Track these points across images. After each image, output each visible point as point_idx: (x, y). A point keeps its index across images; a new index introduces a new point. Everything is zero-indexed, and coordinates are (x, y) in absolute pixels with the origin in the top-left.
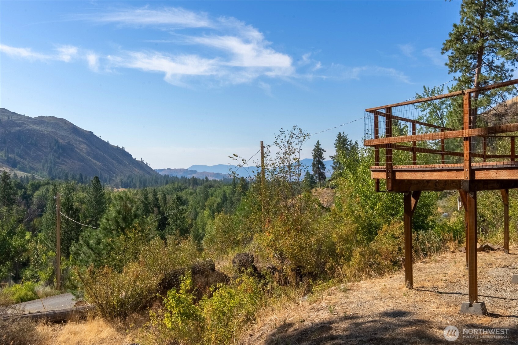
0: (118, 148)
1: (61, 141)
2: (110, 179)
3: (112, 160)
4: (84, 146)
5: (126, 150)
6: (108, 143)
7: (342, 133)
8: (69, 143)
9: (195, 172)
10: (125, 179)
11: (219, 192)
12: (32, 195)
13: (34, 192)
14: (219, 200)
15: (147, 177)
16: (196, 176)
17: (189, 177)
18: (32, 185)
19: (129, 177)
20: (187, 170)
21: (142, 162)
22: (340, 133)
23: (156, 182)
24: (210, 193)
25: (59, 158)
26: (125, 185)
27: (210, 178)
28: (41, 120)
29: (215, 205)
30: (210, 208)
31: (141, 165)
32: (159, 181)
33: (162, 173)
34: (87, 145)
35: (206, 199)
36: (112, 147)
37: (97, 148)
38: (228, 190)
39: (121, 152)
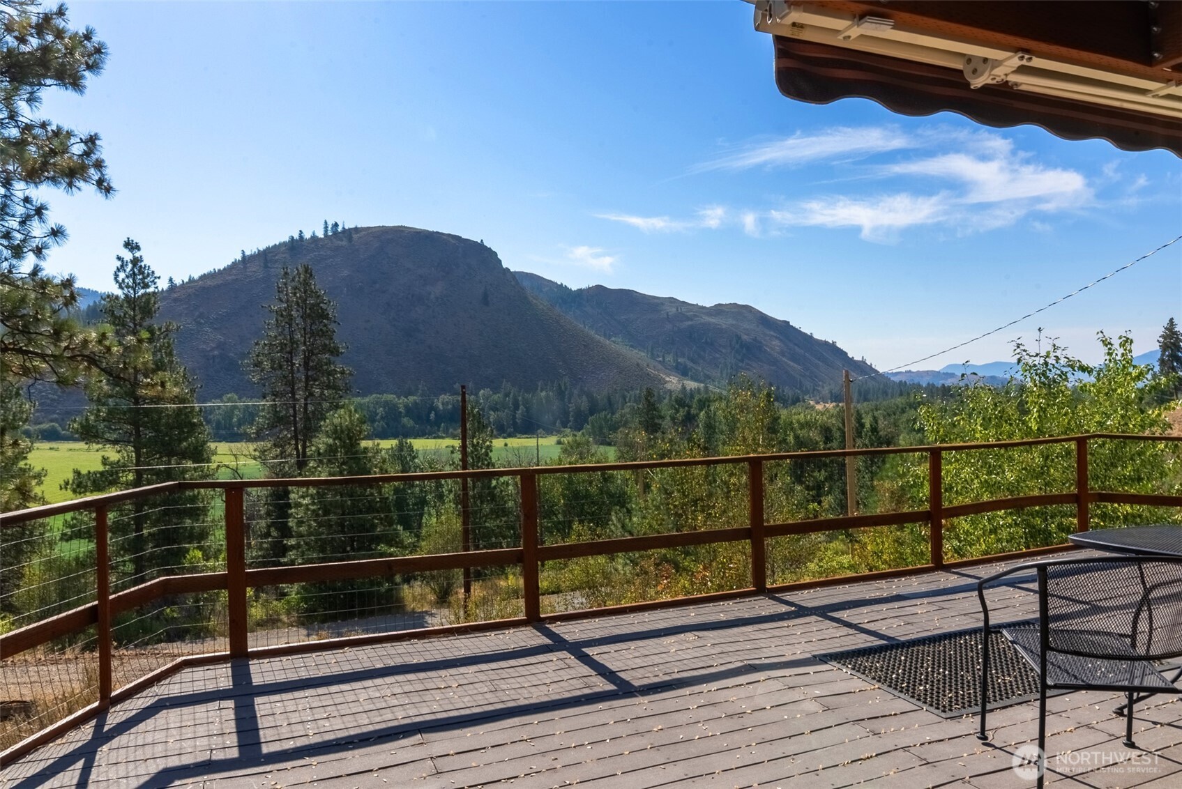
0: (826, 343)
1: (745, 337)
2: (814, 389)
3: (817, 361)
4: (776, 343)
5: (838, 345)
6: (811, 337)
8: (755, 340)
9: (952, 375)
10: (836, 390)
12: (698, 415)
15: (871, 384)
16: (949, 382)
17: (939, 383)
18: (700, 401)
19: (843, 386)
20: (939, 372)
21: (863, 362)
23: (885, 393)
25: (742, 361)
26: (836, 398)
28: (719, 310)
31: (862, 367)
32: (890, 391)
33: (896, 379)
34: (781, 340)
36: (817, 341)
37: (796, 344)
39: (832, 348)
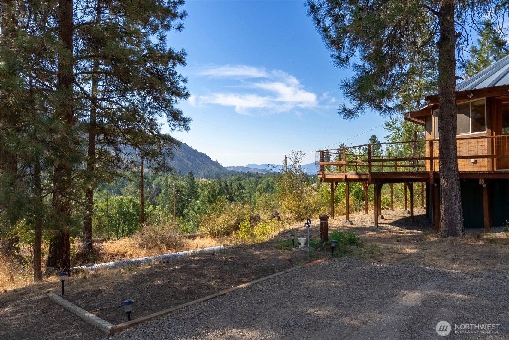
0: (202, 153)
2: (197, 173)
3: (198, 161)
4: (181, 153)
5: (207, 155)
6: (196, 151)
7: (342, 144)
9: (250, 168)
10: (206, 173)
11: (265, 181)
12: (152, 183)
13: (153, 181)
14: (265, 186)
15: (220, 171)
16: (250, 171)
17: (246, 172)
19: (209, 172)
20: (245, 167)
21: (217, 162)
22: (341, 144)
23: (226, 175)
24: (259, 182)
26: (207, 177)
27: (259, 173)
29: (262, 190)
30: (259, 192)
31: (216, 164)
32: (227, 174)
33: (229, 169)
34: (183, 152)
35: (257, 185)
36: (198, 152)
37: (190, 154)
38: (270, 180)
39: (204, 156)
